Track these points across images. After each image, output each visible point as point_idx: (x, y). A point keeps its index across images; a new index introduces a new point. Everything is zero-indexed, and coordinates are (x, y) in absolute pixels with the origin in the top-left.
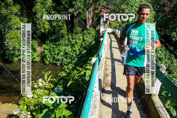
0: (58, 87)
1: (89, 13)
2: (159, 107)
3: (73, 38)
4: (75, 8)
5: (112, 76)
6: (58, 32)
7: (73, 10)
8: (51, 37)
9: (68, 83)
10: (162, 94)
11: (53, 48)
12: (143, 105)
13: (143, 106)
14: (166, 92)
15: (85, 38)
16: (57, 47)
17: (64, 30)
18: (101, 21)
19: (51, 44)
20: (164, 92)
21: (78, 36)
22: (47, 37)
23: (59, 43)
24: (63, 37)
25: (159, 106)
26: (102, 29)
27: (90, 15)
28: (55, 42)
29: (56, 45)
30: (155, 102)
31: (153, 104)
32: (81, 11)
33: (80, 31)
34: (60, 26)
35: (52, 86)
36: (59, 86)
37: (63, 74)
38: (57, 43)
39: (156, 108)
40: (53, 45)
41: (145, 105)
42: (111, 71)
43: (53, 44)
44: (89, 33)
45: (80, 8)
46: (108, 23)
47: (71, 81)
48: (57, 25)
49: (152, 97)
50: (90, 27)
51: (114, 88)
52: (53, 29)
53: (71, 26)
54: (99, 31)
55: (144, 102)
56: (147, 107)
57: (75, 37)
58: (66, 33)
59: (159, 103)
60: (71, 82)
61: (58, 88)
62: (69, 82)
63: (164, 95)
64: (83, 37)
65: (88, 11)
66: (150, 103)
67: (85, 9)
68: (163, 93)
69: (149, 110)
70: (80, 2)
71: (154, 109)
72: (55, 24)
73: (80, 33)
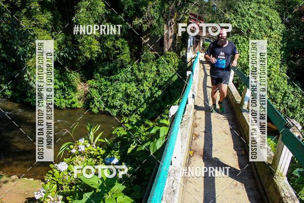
0: (112, 153)
1: (168, 27)
2: (287, 197)
3: (140, 68)
4: (143, 19)
5: (205, 137)
6: (115, 58)
7: (141, 21)
8: (103, 67)
9: (130, 147)
10: (294, 173)
11: (105, 85)
12: (259, 191)
13: (257, 193)
14: (302, 170)
15: (161, 70)
16: (112, 84)
17: (125, 55)
18: (189, 40)
19: (103, 79)
20: (298, 169)
21: (148, 66)
22: (96, 67)
23: (115, 77)
24: (123, 66)
25: (288, 195)
26: (190, 55)
27: (170, 31)
28: (110, 76)
29: (111, 81)
30: (280, 188)
31: (277, 190)
32: (154, 23)
33: (152, 57)
34: (119, 49)
35: (103, 152)
36: (113, 151)
37: (121, 132)
38: (112, 77)
39: (281, 198)
40: (106, 81)
41: (262, 191)
42: (203, 129)
43: (106, 79)
44: (168, 62)
45: (153, 18)
46: (201, 45)
47: (135, 145)
48: (114, 46)
49: (275, 178)
50: (169, 50)
51: (208, 159)
52: (107, 54)
53: (136, 48)
54: (184, 58)
55: (260, 186)
56: (266, 197)
57: (144, 67)
58: (128, 60)
59: (288, 189)
60: (134, 147)
61: (111, 155)
62: (131, 145)
63: (297, 175)
64: (157, 67)
65: (167, 24)
66: (271, 188)
67: (162, 20)
68: (296, 172)
69: (270, 201)
70: (154, 8)
71: (278, 200)
72: (109, 44)
73: (151, 61)
